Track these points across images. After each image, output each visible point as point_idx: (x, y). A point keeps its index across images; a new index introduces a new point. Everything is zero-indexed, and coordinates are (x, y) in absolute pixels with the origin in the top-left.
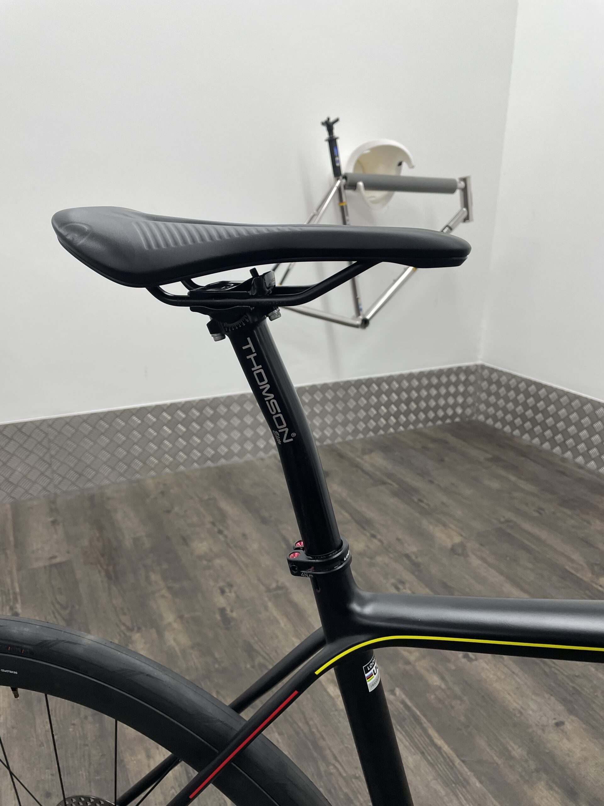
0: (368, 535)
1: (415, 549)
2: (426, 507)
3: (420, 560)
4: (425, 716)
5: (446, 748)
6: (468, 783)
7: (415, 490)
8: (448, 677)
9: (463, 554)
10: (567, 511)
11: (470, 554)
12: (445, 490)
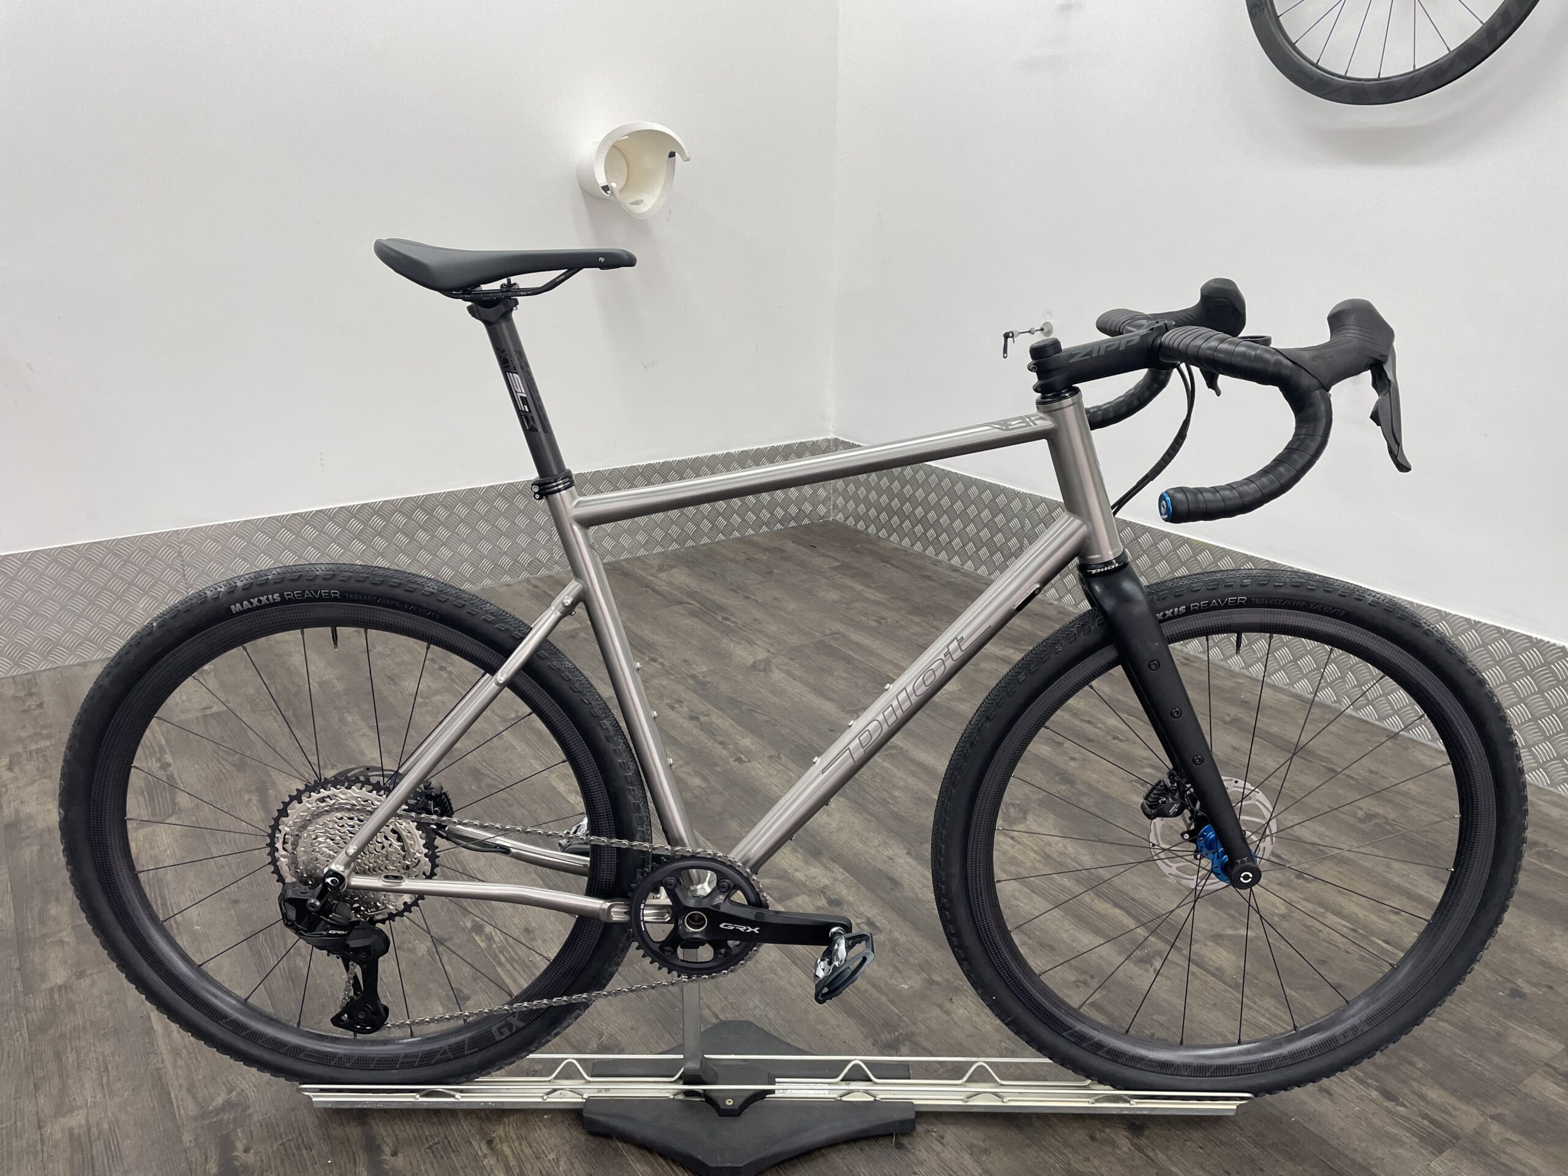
0: (647, 659)
1: (705, 669)
2: (732, 625)
3: (708, 679)
7: (722, 608)
9: (764, 670)
10: (917, 619)
11: (774, 669)
12: (763, 606)
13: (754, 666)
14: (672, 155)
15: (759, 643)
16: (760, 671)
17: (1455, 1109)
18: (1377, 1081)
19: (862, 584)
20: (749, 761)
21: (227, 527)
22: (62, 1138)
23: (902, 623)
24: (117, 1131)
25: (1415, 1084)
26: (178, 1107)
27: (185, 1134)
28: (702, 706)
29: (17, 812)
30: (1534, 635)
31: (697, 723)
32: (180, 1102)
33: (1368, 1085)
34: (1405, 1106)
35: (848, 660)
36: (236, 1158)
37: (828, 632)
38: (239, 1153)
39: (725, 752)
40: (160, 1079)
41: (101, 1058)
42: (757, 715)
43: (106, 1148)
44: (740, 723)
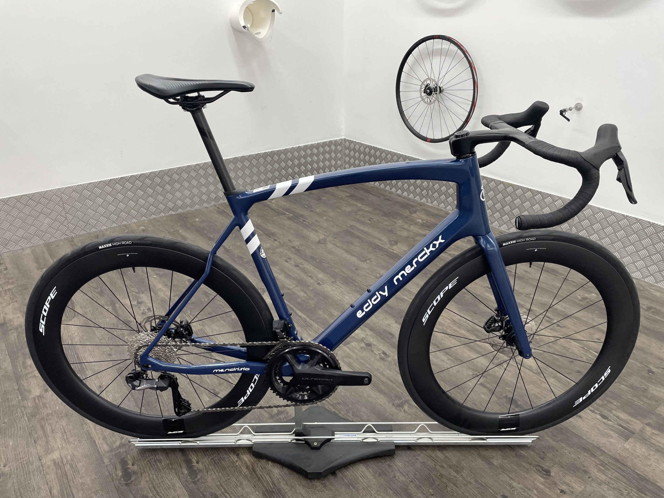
0: (273, 240)
1: (298, 244)
2: (307, 223)
3: (300, 248)
4: (295, 307)
5: (304, 316)
6: (312, 325)
7: (302, 216)
8: (308, 292)
9: (324, 243)
10: (385, 218)
11: (328, 243)
12: (319, 214)
13: (319, 242)
14: (273, 11)
15: (320, 231)
16: (322, 244)
17: (631, 421)
18: (599, 411)
19: (360, 203)
20: (323, 284)
21: (82, 186)
22: (51, 464)
23: (380, 220)
24: (75, 459)
25: (614, 412)
26: (100, 447)
27: (105, 459)
28: (299, 261)
29: (4, 318)
30: (651, 221)
31: (299, 268)
32: (100, 445)
33: (596, 413)
34: (611, 421)
35: (359, 237)
36: (129, 468)
37: (349, 225)
38: (130, 466)
39: (312, 281)
40: (90, 435)
41: (62, 427)
42: (323, 264)
43: (71, 467)
44: (317, 267)
